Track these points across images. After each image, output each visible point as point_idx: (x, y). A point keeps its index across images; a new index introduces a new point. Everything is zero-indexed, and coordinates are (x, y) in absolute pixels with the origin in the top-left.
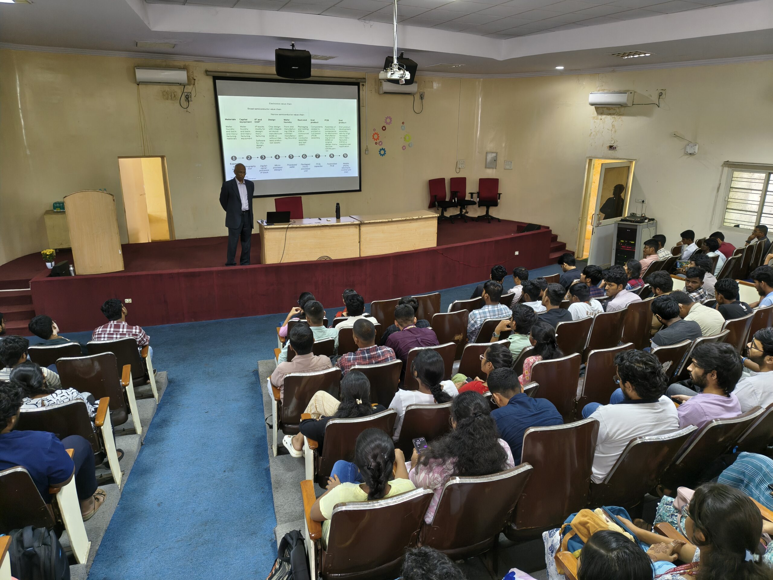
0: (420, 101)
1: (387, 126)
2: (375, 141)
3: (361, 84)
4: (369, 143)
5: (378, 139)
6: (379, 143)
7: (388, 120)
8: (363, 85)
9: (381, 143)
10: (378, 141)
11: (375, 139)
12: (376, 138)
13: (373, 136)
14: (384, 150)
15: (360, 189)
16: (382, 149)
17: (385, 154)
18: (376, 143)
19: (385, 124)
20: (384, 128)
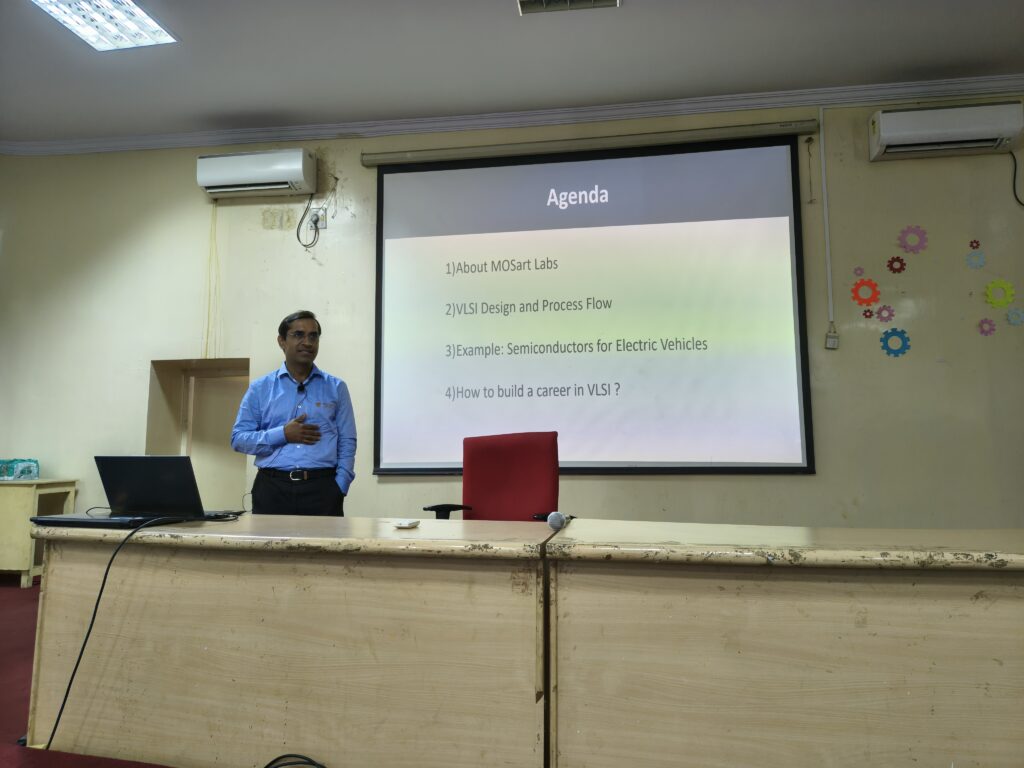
1: (907, 257)
2: (865, 307)
3: (802, 140)
4: (838, 313)
5: (874, 298)
6: (879, 313)
7: (913, 239)
8: (810, 140)
9: (887, 312)
10: (875, 307)
11: (861, 302)
12: (867, 295)
13: (855, 291)
14: (901, 334)
15: (809, 469)
16: (894, 332)
17: (905, 347)
18: (868, 314)
19: (899, 253)
20: (896, 265)
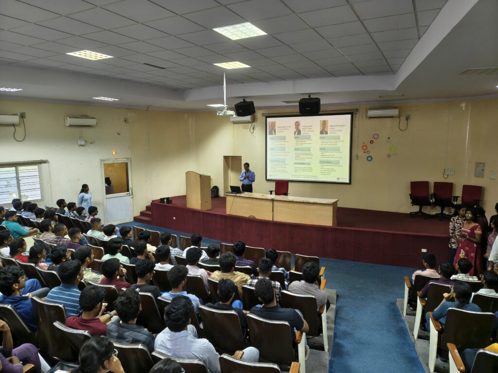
0: (406, 121)
1: (374, 140)
3: (354, 113)
4: (359, 152)
5: (366, 149)
7: (376, 136)
8: (356, 114)
9: (368, 152)
10: (366, 151)
11: (364, 150)
12: (365, 148)
13: (362, 147)
14: (371, 157)
15: (350, 183)
16: (370, 156)
17: (371, 160)
18: (365, 152)
19: (373, 139)
20: (372, 142)
